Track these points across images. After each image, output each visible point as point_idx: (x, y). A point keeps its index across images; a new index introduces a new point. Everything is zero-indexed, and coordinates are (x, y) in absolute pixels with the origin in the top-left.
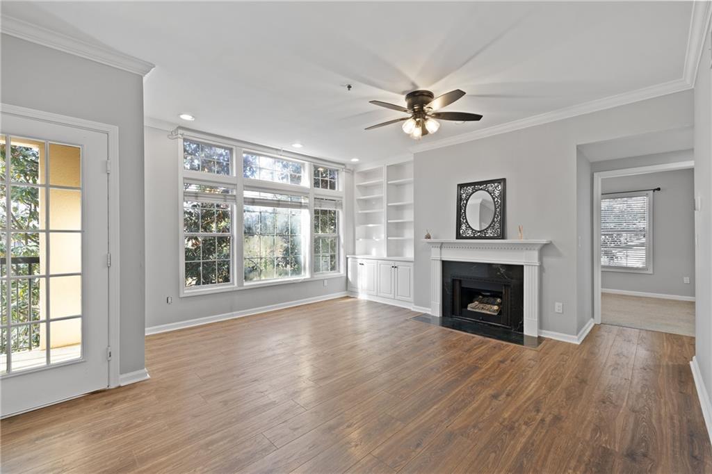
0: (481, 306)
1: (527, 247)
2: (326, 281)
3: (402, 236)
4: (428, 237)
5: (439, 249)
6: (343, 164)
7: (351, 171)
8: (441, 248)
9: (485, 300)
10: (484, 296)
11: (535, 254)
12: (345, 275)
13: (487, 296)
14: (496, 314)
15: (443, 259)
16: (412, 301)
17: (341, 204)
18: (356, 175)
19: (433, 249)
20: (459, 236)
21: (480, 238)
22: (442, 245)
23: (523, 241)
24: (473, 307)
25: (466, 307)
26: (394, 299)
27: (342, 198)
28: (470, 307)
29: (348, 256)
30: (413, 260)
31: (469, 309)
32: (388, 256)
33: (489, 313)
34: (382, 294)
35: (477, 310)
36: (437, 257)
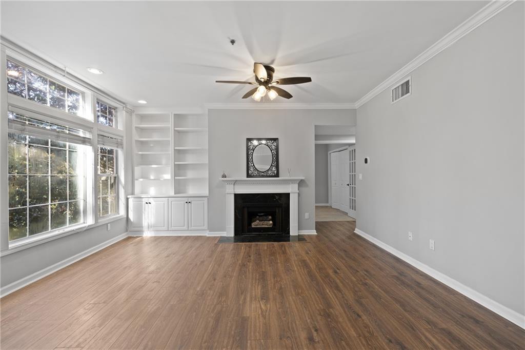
0: (261, 223)
1: (293, 181)
2: (109, 225)
3: (185, 176)
4: (224, 176)
5: (232, 186)
6: (124, 103)
7: (131, 111)
8: (234, 184)
9: (261, 218)
10: (259, 216)
11: (297, 186)
12: (126, 216)
13: (261, 216)
14: (271, 226)
15: (236, 193)
16: (207, 228)
17: (122, 144)
18: (134, 117)
19: (227, 186)
20: (248, 176)
21: (263, 176)
22: (235, 182)
23: (289, 178)
24: (256, 224)
25: (251, 225)
26: (188, 230)
27: (122, 137)
28: (254, 225)
29: (128, 197)
30: (208, 195)
31: (253, 226)
32: (175, 194)
33: (266, 226)
34: (173, 228)
35: (259, 226)
36: (230, 192)
